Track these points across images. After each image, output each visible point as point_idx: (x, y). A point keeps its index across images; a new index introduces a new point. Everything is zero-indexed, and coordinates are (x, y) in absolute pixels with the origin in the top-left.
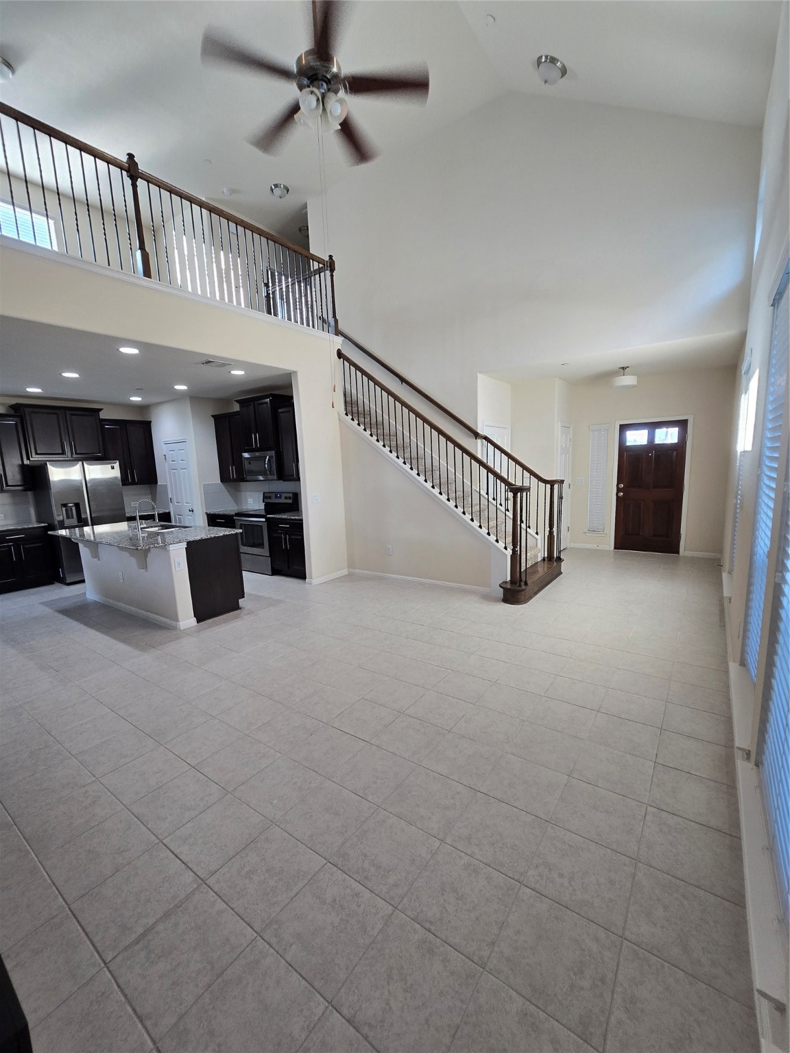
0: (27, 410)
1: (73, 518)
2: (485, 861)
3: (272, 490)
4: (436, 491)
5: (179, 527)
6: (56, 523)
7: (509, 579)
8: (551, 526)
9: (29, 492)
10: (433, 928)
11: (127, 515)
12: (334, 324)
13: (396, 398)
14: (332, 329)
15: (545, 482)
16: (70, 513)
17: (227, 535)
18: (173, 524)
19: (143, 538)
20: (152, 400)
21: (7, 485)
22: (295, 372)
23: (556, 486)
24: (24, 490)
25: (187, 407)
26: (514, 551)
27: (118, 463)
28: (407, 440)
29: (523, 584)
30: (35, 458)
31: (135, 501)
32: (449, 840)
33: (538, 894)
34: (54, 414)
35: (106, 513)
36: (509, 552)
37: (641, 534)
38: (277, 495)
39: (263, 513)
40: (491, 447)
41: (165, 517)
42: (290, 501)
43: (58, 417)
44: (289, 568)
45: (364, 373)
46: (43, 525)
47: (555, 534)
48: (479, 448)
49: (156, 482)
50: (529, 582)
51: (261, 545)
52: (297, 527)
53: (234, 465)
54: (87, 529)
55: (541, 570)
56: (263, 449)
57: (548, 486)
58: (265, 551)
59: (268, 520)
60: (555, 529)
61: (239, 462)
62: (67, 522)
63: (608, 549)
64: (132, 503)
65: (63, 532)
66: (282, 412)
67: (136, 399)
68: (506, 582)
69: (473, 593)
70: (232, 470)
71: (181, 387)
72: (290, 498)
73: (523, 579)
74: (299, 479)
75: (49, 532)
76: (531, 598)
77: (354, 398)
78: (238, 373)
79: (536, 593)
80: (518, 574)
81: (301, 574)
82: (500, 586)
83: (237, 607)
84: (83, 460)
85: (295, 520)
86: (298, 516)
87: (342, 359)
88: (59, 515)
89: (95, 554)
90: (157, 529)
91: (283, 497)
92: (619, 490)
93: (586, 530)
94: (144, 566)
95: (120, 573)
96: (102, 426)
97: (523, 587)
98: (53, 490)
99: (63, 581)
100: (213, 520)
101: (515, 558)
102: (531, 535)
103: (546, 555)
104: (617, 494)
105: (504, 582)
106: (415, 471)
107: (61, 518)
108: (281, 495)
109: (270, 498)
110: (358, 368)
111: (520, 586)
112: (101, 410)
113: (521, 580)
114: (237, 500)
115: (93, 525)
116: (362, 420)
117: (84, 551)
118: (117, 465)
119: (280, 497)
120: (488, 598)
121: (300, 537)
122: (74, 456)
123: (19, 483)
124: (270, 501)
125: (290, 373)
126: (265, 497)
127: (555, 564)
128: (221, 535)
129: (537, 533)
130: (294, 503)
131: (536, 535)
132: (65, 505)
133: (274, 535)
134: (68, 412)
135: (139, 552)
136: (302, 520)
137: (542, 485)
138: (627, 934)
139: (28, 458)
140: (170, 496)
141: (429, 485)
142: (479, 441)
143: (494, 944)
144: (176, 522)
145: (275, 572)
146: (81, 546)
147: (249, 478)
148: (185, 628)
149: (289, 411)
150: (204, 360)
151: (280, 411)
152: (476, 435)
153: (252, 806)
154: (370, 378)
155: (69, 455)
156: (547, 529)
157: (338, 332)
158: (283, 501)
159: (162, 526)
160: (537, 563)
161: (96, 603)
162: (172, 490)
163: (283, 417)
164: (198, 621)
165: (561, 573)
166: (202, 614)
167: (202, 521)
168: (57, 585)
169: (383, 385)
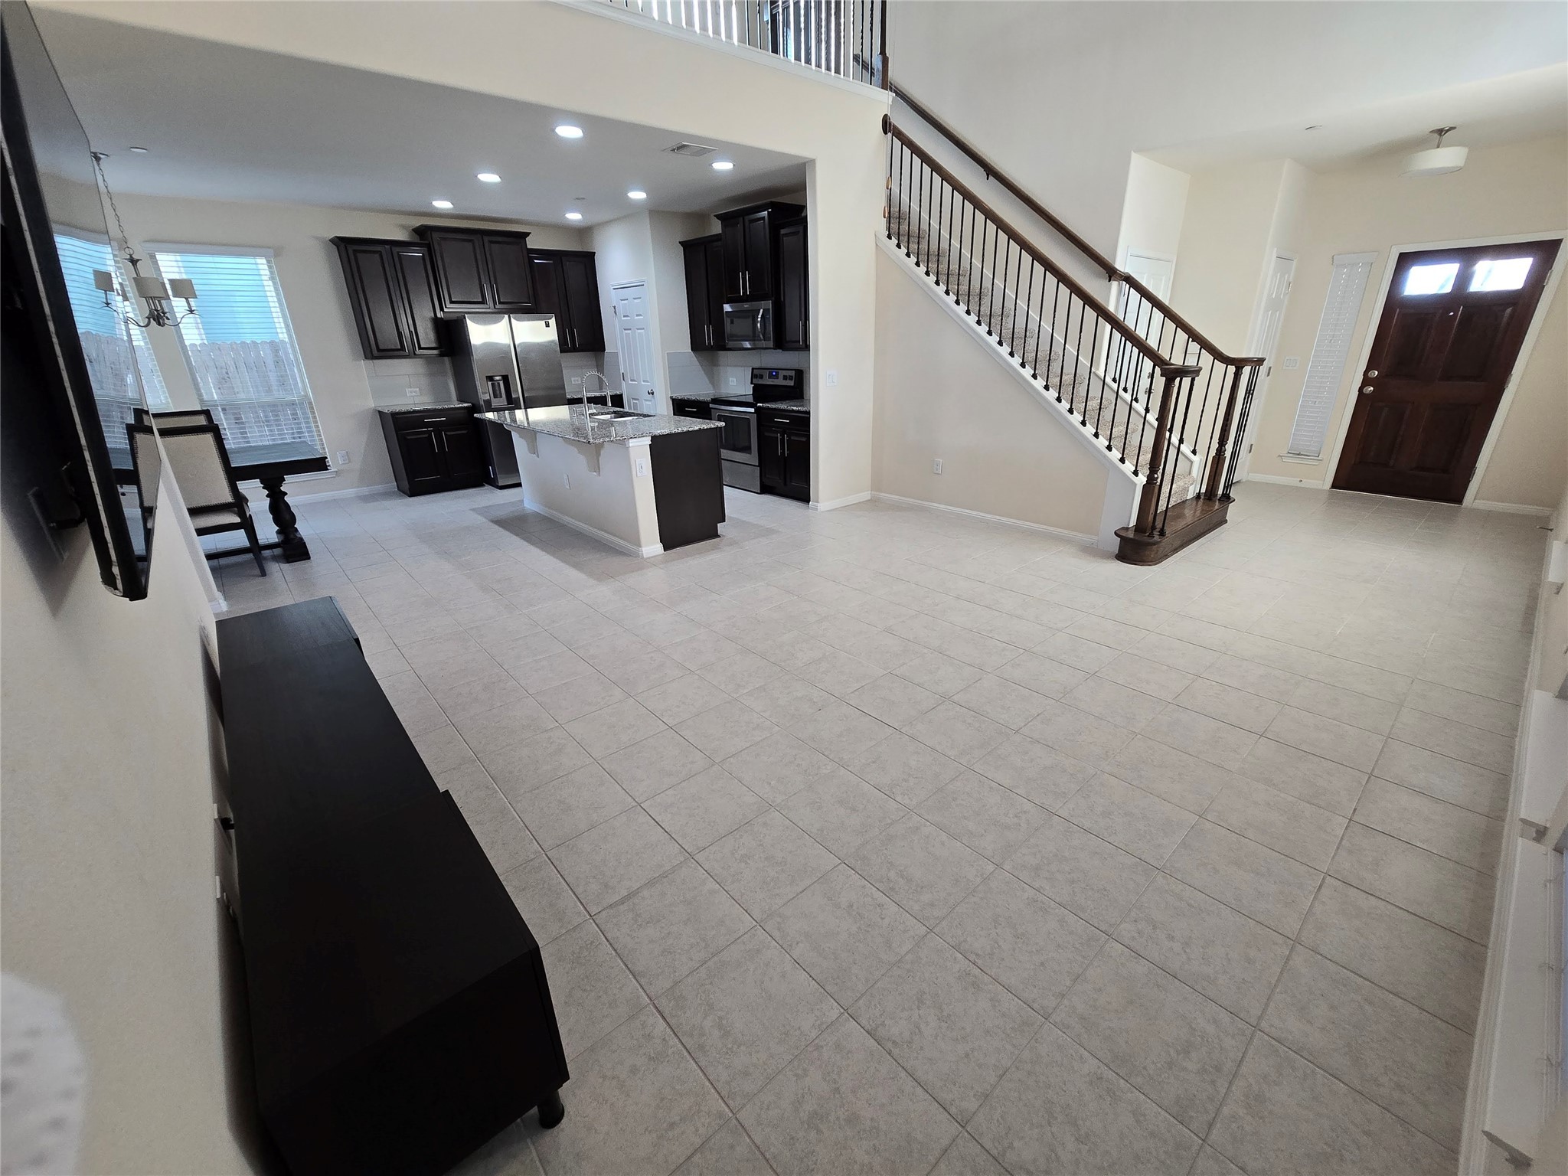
0: (436, 236)
1: (501, 397)
2: (1058, 900)
3: (764, 365)
4: (1027, 372)
5: (638, 415)
6: (482, 403)
7: (1133, 522)
8: (1223, 441)
9: (446, 358)
10: (980, 962)
11: (568, 396)
12: (881, 68)
13: (978, 205)
14: (878, 77)
15: (1227, 361)
16: (497, 389)
17: (704, 429)
18: (626, 409)
19: (593, 429)
20: (595, 218)
21: (420, 348)
22: (813, 161)
23: (1247, 370)
24: (441, 355)
25: (646, 228)
26: (1151, 479)
27: (554, 319)
28: (987, 284)
29: (1156, 533)
30: (450, 308)
31: (578, 377)
32: (1007, 867)
33: (1133, 954)
34: (470, 241)
35: (541, 393)
36: (1142, 479)
37: (1391, 463)
38: (773, 372)
39: (751, 399)
40: (1135, 295)
41: (618, 400)
42: (791, 383)
43: (473, 244)
44: (785, 484)
45: (925, 158)
46: (466, 405)
47: (1228, 454)
48: (1113, 296)
49: (604, 350)
50: (1167, 531)
51: (746, 449)
52: (802, 423)
53: (710, 324)
54: (519, 414)
55: (1189, 515)
56: (753, 297)
57: (1232, 369)
58: (752, 458)
59: (758, 410)
60: (1229, 448)
61: (717, 319)
62: (495, 403)
63: (1320, 487)
64: (573, 379)
65: (490, 415)
66: (786, 235)
67: (574, 217)
68: (1127, 529)
69: (1068, 541)
70: (708, 332)
71: (638, 195)
72: (791, 378)
73: (1159, 525)
74: (807, 348)
75: (475, 415)
76: (1166, 556)
77: (905, 208)
78: (723, 166)
79: (1176, 550)
80: (1151, 517)
81: (802, 495)
82: (1116, 533)
83: (715, 535)
84: (509, 312)
85: (798, 412)
86: (802, 406)
87: (890, 134)
88: (484, 392)
89: (533, 449)
90: (609, 416)
91: (781, 376)
92: (1366, 381)
93: (1284, 452)
94: (597, 468)
95: (565, 477)
96: (531, 260)
97: (1157, 538)
98: (476, 356)
99: (493, 483)
100: (681, 407)
101: (1151, 490)
102: (1184, 455)
103: (1203, 490)
104: (1361, 389)
105: (1123, 528)
106: (995, 338)
107: (487, 397)
108: (777, 373)
109: (761, 377)
110: (915, 150)
111: (1151, 535)
112: (528, 234)
113: (1153, 528)
114: (713, 379)
115: (526, 408)
116: (914, 247)
117: (519, 444)
118: (553, 322)
119: (777, 377)
120: (1092, 551)
121: (804, 439)
122: (498, 306)
123: (434, 345)
124: (760, 382)
125: (804, 165)
126: (753, 376)
127: (1217, 505)
128: (697, 428)
129: (1194, 452)
130: (797, 386)
131: (1191, 456)
132: (490, 378)
133: (766, 434)
134: (486, 239)
135: (591, 447)
136: (809, 413)
137: (1220, 366)
138: (1264, 1024)
139: (442, 309)
140: (622, 371)
141: (1016, 361)
142: (1115, 284)
143: (1063, 996)
144: (630, 408)
145: (765, 489)
146: (515, 436)
147: (731, 344)
148: (648, 556)
149: (796, 233)
150: (674, 144)
151: (783, 231)
152: (1111, 273)
153: (745, 783)
154: (936, 167)
155: (492, 305)
156: (1215, 445)
157: (886, 84)
158: (780, 382)
159: (615, 412)
160: (1184, 502)
161: (537, 515)
162: (624, 361)
163: (789, 242)
164: (666, 548)
165: (1226, 521)
166: (672, 538)
167: (664, 408)
168: (487, 487)
169: (957, 181)
